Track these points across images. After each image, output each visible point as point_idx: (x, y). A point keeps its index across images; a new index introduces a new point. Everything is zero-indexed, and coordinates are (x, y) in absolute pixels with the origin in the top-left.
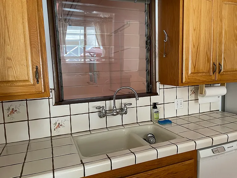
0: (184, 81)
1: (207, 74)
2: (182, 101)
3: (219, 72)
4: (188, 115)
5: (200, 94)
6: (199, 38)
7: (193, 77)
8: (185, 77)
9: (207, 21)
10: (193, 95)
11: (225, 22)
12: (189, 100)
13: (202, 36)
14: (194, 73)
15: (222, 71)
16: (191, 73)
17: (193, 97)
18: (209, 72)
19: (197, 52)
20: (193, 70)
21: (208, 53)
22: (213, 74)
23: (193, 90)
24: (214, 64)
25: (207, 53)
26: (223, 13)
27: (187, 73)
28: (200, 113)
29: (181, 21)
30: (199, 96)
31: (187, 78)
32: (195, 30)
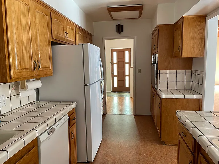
0: (12, 77)
1: (30, 70)
2: (5, 99)
3: (38, 69)
4: (12, 111)
5: (22, 88)
6: (21, 36)
7: (20, 73)
8: (14, 73)
9: (26, 23)
10: (14, 91)
11: (38, 27)
12: (11, 96)
13: (24, 36)
14: (20, 69)
15: (40, 67)
16: (18, 69)
17: (14, 93)
18: (31, 68)
19: (21, 50)
20: (19, 66)
21: (30, 52)
22: (35, 70)
23: (14, 86)
24: (34, 62)
25: (28, 51)
26: (36, 20)
27: (15, 69)
28: (21, 107)
29: (4, 17)
30: (21, 91)
31: (15, 74)
32: (17, 29)
